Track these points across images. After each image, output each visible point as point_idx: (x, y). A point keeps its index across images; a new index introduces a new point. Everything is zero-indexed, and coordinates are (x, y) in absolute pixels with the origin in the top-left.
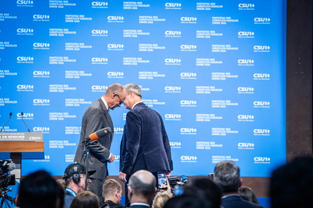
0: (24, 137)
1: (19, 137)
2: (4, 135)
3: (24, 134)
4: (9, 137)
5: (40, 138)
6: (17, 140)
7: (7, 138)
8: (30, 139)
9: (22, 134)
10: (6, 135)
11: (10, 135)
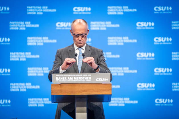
0: (90, 78)
1: (86, 78)
2: (70, 77)
3: (90, 75)
4: (75, 78)
5: (107, 80)
6: (84, 81)
7: (73, 80)
8: (97, 80)
9: (88, 75)
10: (71, 77)
11: (75, 77)
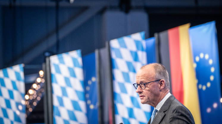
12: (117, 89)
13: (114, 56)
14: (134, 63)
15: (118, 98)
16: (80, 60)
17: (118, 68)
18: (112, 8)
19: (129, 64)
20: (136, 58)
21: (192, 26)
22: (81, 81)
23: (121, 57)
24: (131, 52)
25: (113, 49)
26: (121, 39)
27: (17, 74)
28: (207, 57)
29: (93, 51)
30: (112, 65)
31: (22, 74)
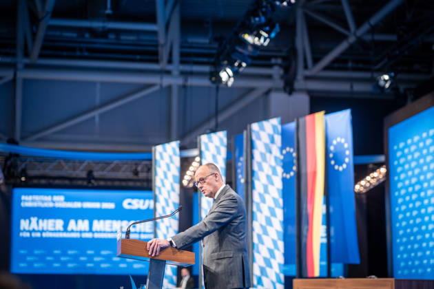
12: (256, 168)
13: (254, 138)
14: (271, 145)
15: (255, 175)
16: (225, 140)
17: (257, 149)
18: (277, 90)
19: (266, 146)
20: (273, 141)
21: (326, 113)
22: (224, 159)
23: (259, 139)
24: (269, 135)
25: (254, 131)
26: (260, 123)
27: (174, 149)
28: (343, 141)
29: (242, 132)
30: (252, 145)
31: (177, 150)
